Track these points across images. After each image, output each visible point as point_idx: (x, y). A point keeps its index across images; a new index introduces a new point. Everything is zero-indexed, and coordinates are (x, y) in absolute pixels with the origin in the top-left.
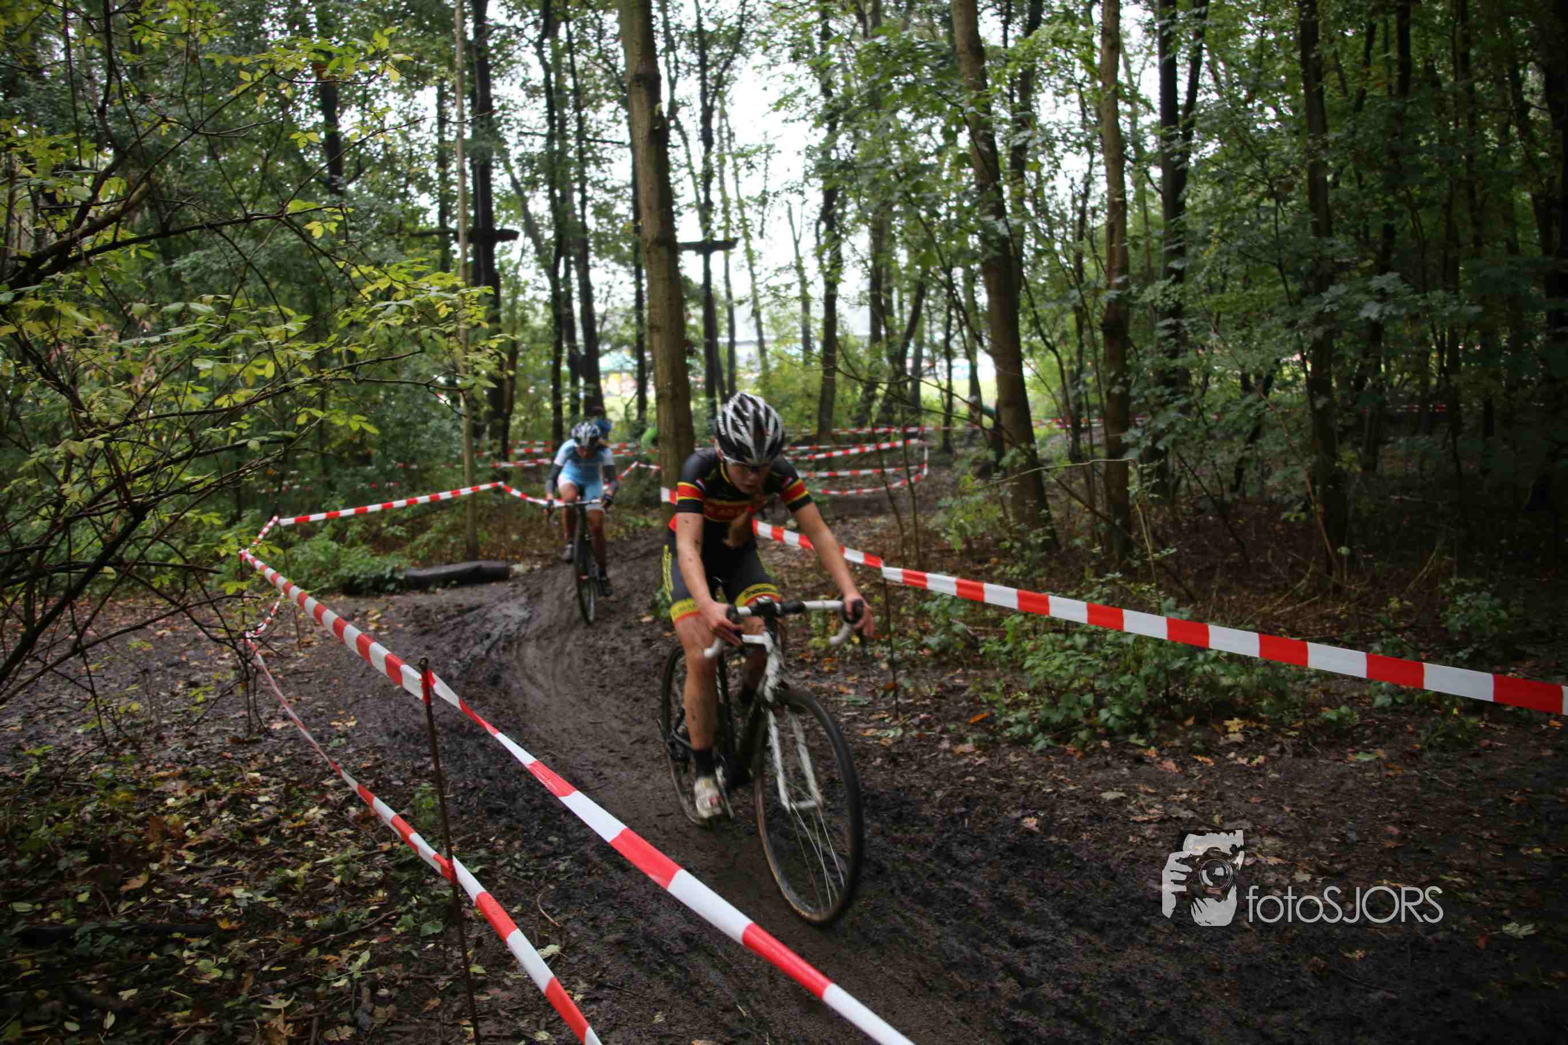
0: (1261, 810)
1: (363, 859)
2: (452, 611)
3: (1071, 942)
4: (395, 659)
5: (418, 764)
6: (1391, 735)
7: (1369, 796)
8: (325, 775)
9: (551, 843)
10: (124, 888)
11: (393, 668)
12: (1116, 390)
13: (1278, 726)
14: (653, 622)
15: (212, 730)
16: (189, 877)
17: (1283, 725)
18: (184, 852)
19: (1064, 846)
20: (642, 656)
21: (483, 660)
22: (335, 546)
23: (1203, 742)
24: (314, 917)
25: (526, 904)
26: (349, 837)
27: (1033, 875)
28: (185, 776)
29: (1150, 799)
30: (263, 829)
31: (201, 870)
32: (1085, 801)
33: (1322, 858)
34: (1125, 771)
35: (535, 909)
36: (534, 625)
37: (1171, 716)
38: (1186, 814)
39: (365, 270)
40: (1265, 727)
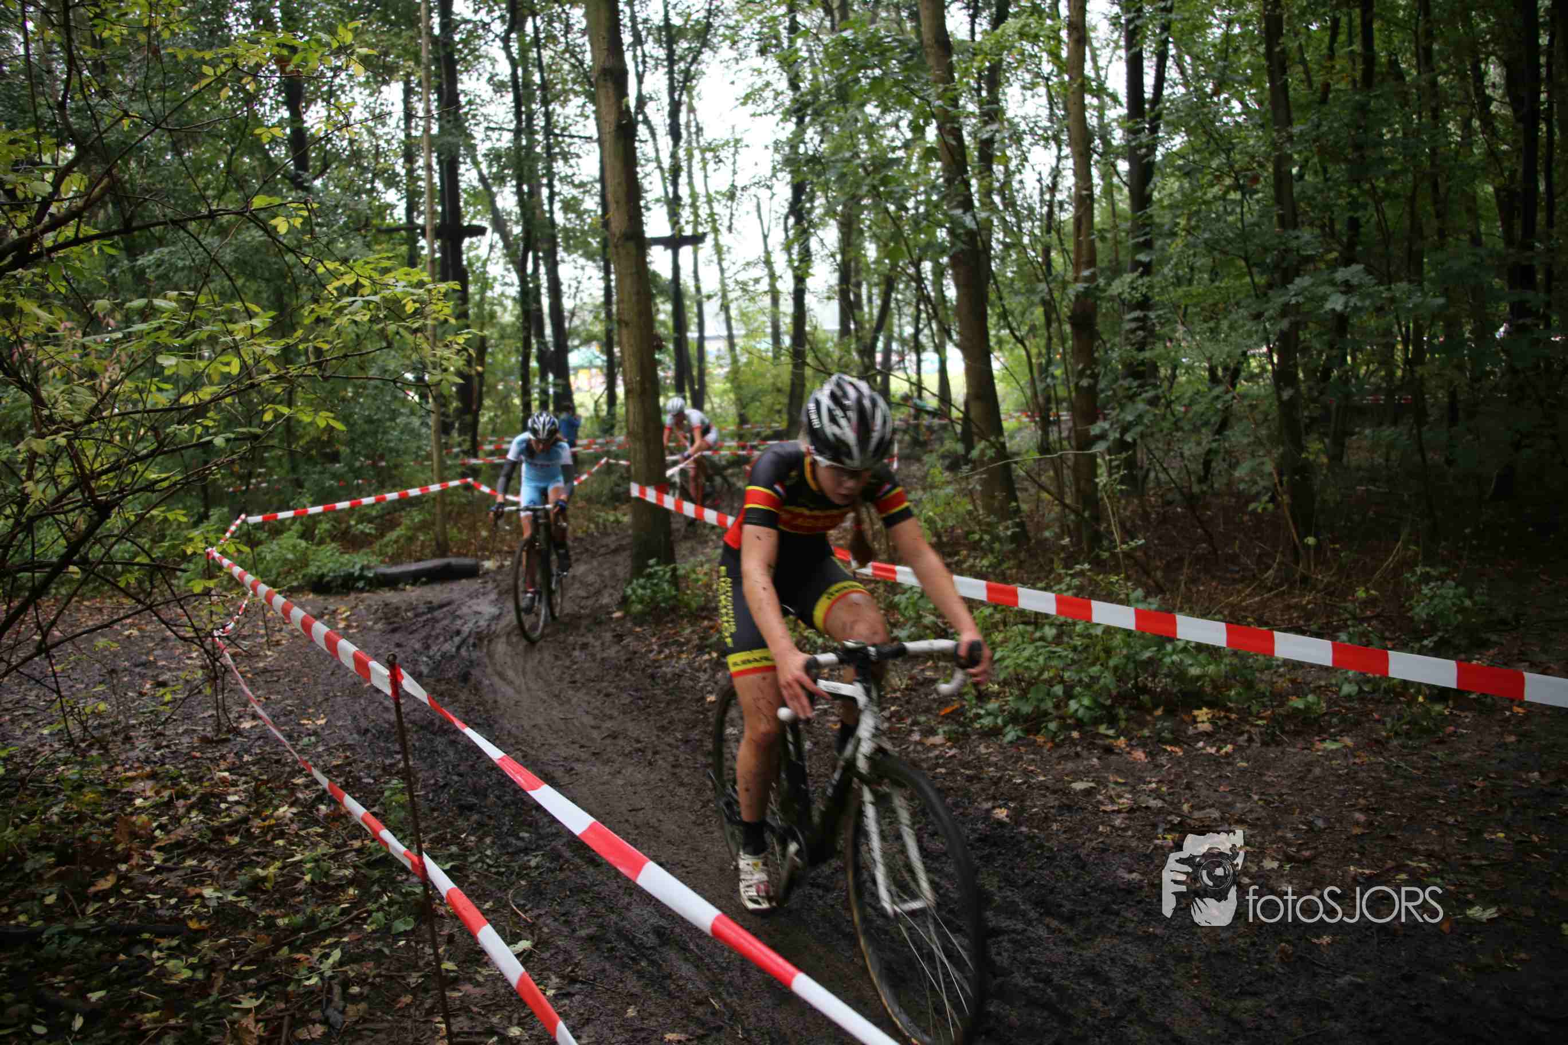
0: (1230, 799)
1: (333, 857)
2: (422, 608)
3: (1042, 932)
4: (363, 656)
5: (388, 762)
6: (1358, 724)
7: (1338, 783)
8: (294, 774)
9: (522, 839)
10: (92, 889)
11: (362, 666)
12: (1085, 383)
13: (1245, 715)
14: (623, 618)
15: (181, 730)
16: (158, 878)
17: (1251, 714)
18: (152, 853)
19: (1035, 836)
20: (612, 652)
21: (453, 657)
22: (303, 544)
23: (1172, 732)
24: (284, 916)
25: (498, 900)
26: (318, 835)
27: (1004, 865)
28: (153, 776)
29: (1119, 789)
30: (233, 829)
31: (170, 870)
32: (1055, 792)
33: (1289, 845)
34: (1095, 761)
35: (506, 905)
36: (503, 622)
37: (1140, 707)
38: (1154, 803)
39: (331, 265)
40: (1233, 716)
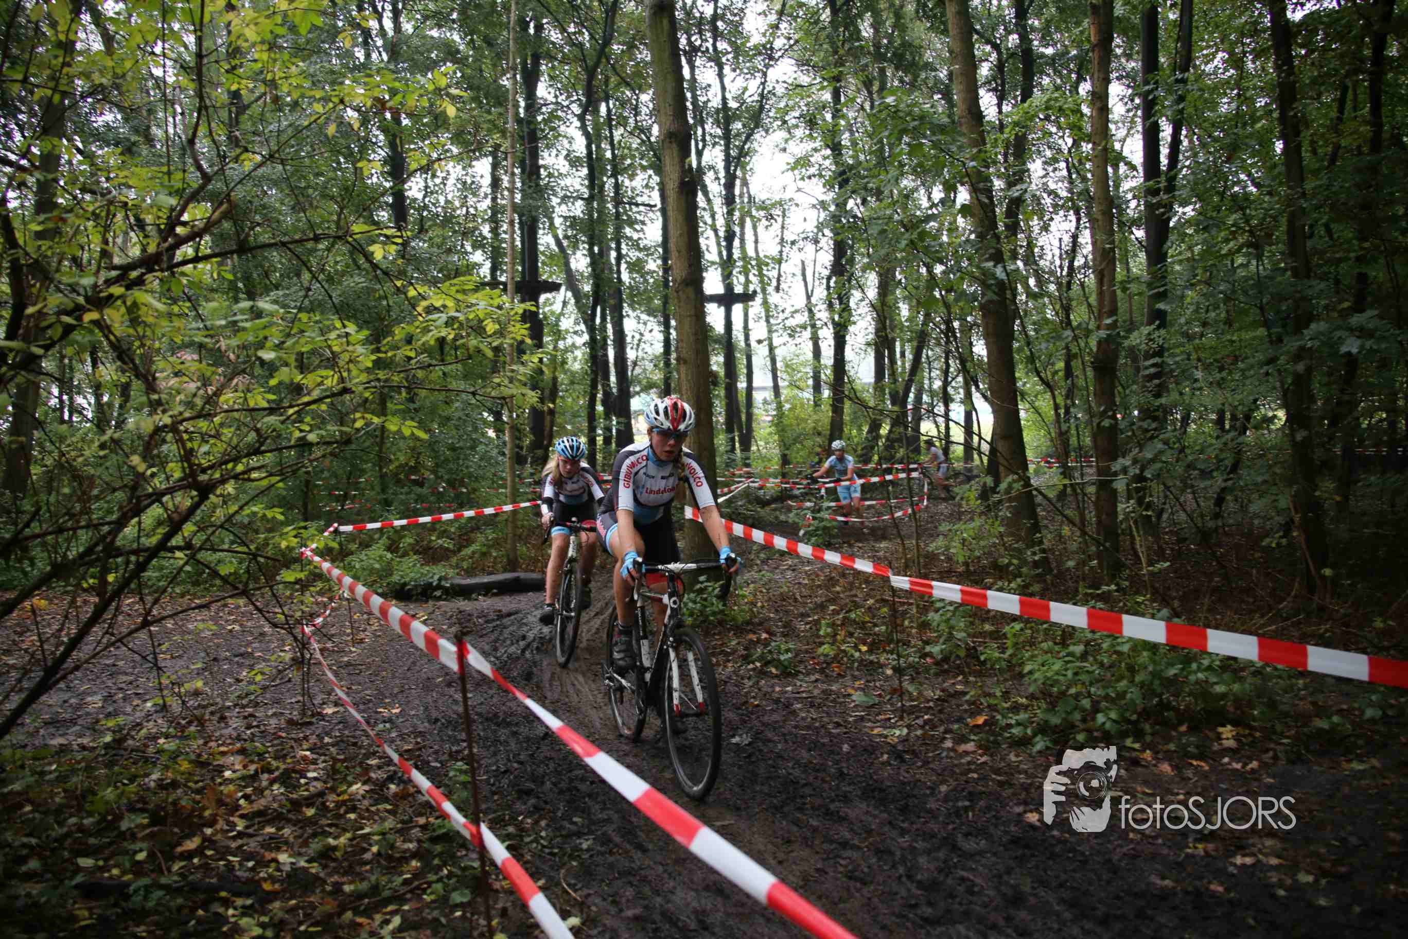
1: (399, 831)
2: (492, 616)
4: (433, 635)
5: (454, 749)
6: (1384, 746)
7: (1366, 802)
8: (368, 755)
9: (575, 823)
10: (179, 849)
11: (432, 644)
12: (1106, 423)
13: (1269, 734)
15: (270, 713)
16: (240, 842)
17: (1275, 733)
18: (236, 819)
21: (518, 658)
22: (389, 555)
23: (1197, 747)
24: (350, 883)
25: (550, 878)
26: (388, 811)
27: (1037, 867)
28: (242, 751)
29: (1148, 799)
30: (309, 801)
31: (251, 836)
33: (1323, 860)
35: (558, 884)
37: (1165, 723)
39: (421, 289)
40: (1258, 734)
